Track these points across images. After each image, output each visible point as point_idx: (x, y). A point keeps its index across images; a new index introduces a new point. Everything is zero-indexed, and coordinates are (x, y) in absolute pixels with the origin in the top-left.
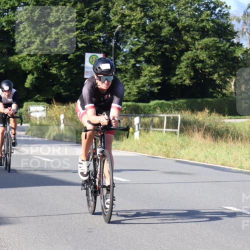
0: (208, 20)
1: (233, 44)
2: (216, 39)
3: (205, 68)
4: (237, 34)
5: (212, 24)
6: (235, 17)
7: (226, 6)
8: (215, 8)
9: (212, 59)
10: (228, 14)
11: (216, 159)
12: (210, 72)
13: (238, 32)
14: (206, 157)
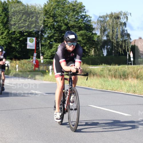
0: (82, 23)
1: (93, 34)
2: (86, 31)
4: (95, 29)
5: (83, 25)
7: (90, 17)
8: (85, 18)
9: (84, 40)
10: (90, 20)
11: (86, 84)
12: (83, 46)
13: (95, 28)
14: (81, 83)
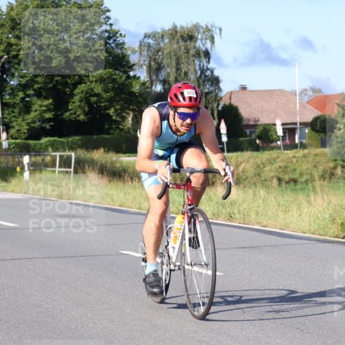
1: (129, 77)
2: (111, 70)
3: (100, 103)
4: (134, 67)
5: (106, 55)
6: (130, 48)
7: (121, 35)
8: (109, 38)
9: (107, 92)
10: (123, 43)
11: (113, 200)
12: (105, 106)
13: (134, 65)
14: (103, 198)
